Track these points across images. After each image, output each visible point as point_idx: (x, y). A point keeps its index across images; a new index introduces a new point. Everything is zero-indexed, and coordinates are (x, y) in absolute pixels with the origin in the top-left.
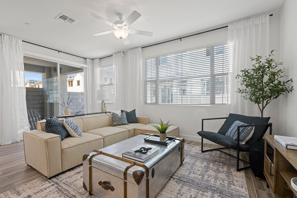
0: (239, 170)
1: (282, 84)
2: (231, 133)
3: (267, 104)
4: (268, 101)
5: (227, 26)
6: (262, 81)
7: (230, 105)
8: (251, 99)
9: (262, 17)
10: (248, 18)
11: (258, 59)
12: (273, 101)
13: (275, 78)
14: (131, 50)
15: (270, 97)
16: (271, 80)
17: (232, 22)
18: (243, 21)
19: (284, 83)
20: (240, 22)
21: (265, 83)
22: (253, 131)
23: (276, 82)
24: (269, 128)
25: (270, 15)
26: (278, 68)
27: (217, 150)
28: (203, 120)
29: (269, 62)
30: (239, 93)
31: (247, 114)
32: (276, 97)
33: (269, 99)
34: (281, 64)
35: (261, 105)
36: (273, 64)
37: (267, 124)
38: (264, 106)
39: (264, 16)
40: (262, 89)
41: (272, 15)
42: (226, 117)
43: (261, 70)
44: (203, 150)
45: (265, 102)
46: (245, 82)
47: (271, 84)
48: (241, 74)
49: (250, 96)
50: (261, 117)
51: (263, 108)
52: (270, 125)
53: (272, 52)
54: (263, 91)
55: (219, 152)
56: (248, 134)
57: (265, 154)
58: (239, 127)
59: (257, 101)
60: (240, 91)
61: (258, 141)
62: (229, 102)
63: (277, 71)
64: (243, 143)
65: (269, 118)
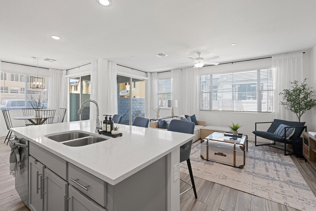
0: (286, 155)
1: (313, 101)
2: (278, 132)
3: (303, 113)
4: (303, 111)
5: (271, 57)
6: (299, 98)
7: (274, 113)
8: (291, 110)
9: (297, 54)
10: (287, 53)
11: (296, 82)
12: (307, 111)
13: (308, 96)
14: (189, 68)
15: (305, 109)
16: (305, 98)
17: (275, 55)
18: (283, 55)
19: (314, 100)
20: (281, 55)
21: (301, 99)
22: (294, 131)
23: (309, 99)
24: (305, 129)
25: (303, 53)
26: (310, 90)
27: (266, 145)
28: (256, 123)
29: (304, 86)
30: (282, 105)
31: (287, 120)
32: (309, 109)
33: (304, 110)
34: (312, 88)
35: (298, 114)
36: (306, 87)
37: (303, 126)
38: (301, 114)
39: (298, 53)
40: (299, 104)
41: (304, 53)
42: (271, 122)
43: (298, 91)
44: (257, 145)
45: (301, 112)
46: (286, 97)
47: (305, 100)
48: (283, 92)
49: (291, 108)
50: (298, 122)
51: (300, 116)
52: (306, 127)
53: (305, 79)
54: (300, 105)
55: (268, 146)
56: (291, 133)
57: (303, 143)
58: (285, 128)
59: (296, 111)
60: (283, 103)
61: (297, 137)
62: (273, 111)
63: (309, 92)
64: (288, 138)
65: (305, 123)
